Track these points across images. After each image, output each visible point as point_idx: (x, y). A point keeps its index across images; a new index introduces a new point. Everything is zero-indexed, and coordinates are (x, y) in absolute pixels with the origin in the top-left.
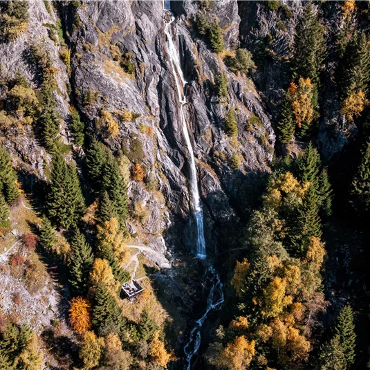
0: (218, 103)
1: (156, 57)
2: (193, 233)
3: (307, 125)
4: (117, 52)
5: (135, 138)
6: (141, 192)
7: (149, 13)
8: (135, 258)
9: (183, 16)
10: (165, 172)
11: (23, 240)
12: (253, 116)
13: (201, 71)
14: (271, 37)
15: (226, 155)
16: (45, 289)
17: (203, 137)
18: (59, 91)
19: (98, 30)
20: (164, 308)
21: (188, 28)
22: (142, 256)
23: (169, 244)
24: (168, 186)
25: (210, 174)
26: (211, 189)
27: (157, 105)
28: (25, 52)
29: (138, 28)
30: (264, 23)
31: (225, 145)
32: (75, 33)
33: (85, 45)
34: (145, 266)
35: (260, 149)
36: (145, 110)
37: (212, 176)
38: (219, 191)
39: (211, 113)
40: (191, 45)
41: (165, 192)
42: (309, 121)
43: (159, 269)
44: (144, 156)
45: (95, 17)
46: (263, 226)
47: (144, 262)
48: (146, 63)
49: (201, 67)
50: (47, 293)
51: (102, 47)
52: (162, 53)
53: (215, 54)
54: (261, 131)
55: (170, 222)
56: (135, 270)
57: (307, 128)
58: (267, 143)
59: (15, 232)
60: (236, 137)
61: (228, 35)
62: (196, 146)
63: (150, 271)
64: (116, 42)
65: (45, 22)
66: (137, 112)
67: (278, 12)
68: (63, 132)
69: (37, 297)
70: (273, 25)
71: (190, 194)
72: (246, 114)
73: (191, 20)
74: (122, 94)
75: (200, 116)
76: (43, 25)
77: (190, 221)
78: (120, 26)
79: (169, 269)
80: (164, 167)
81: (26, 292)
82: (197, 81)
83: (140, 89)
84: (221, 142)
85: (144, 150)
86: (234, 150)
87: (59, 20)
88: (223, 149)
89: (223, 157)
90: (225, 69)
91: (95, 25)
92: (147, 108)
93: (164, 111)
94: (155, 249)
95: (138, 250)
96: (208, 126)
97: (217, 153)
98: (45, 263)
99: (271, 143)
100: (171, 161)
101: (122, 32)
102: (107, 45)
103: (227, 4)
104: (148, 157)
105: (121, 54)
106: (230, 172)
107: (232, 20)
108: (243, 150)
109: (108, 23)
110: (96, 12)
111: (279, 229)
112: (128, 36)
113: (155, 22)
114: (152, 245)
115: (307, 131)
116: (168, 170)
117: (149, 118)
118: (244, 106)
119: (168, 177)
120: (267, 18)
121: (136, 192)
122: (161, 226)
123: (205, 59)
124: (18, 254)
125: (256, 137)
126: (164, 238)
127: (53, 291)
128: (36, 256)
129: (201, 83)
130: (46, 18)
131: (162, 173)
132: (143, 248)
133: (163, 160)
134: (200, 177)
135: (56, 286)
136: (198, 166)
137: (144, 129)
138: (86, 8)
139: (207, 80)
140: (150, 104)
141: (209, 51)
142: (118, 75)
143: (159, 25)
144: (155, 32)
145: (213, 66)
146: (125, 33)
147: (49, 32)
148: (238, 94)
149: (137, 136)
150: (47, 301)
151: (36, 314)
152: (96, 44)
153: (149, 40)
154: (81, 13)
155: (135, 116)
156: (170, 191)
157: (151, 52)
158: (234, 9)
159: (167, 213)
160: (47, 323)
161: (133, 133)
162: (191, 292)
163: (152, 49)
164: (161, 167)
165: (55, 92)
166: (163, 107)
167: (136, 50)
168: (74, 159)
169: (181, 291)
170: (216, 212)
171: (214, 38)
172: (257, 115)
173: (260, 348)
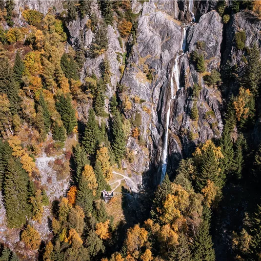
0: (191, 100)
1: (166, 72)
2: (159, 178)
3: (244, 120)
4: (147, 68)
5: (139, 113)
6: (135, 145)
7: (170, 50)
8: (119, 181)
9: (188, 52)
10: (152, 136)
11: (66, 154)
12: (211, 110)
13: (188, 81)
14: (237, 66)
15: (187, 131)
16: (65, 180)
17: (177, 118)
18: (111, 85)
19: (140, 56)
20: (124, 214)
21: (188, 58)
22: (123, 181)
23: (144, 181)
24: (152, 145)
25: (176, 141)
26: (174, 151)
27: (158, 98)
28: (101, 64)
29: (161, 57)
30: (234, 58)
31: (188, 125)
32: (130, 58)
33: (132, 64)
34: (123, 187)
35: (211, 131)
36: (149, 99)
37: (177, 143)
38: (178, 153)
39: (186, 106)
40: (187, 67)
41: (150, 149)
42: (245, 117)
43: (130, 192)
44: (141, 124)
45: (140, 50)
46: (183, 169)
47: (123, 185)
48: (159, 75)
49: (188, 80)
50: (65, 182)
51: (140, 65)
52: (169, 71)
53: (198, 73)
54: (213, 120)
55: (148, 168)
56: (117, 187)
57: (244, 122)
58: (216, 128)
59: (64, 149)
60: (197, 122)
61: (211, 64)
62: (171, 123)
63: (124, 191)
64: (147, 63)
65: (117, 51)
66: (144, 99)
67: (243, 51)
68: (107, 105)
69: (59, 183)
70: (239, 58)
71: (162, 152)
72: (206, 108)
73: (191, 55)
74: (139, 89)
75: (179, 107)
76: (116, 53)
77: (159, 169)
78: (152, 55)
79: (136, 193)
80: (151, 133)
81: (55, 179)
82: (184, 87)
83: (151, 88)
84: (186, 123)
85: (142, 121)
86: (193, 129)
87: (126, 52)
88: (187, 127)
89: (186, 132)
90: (202, 82)
91: (139, 54)
92: (151, 99)
93: (160, 101)
94: (133, 180)
95: (123, 177)
96: (182, 112)
97: (183, 129)
98: (71, 168)
99: (218, 128)
100: (156, 130)
101: (152, 58)
102: (142, 65)
103: (213, 46)
104: (143, 125)
105: (149, 70)
106: (188, 142)
107: (215, 55)
108: (199, 130)
109: (146, 53)
110: (142, 47)
111: (191, 172)
112: (154, 61)
113: (171, 55)
114: (133, 178)
115: (244, 125)
116: (153, 135)
117: (151, 104)
118: (207, 104)
119: (153, 140)
120: (236, 55)
121: (132, 144)
122: (143, 169)
123: (192, 75)
124: (61, 160)
125: (209, 124)
126: (143, 177)
127: (68, 183)
128: (69, 163)
129: (186, 89)
130: (118, 49)
131: (150, 137)
132: (126, 177)
133: (152, 129)
134: (169, 142)
135: (71, 181)
136: (170, 135)
137: (145, 109)
138: (138, 45)
139: (190, 87)
140: (154, 96)
141: (195, 71)
142: (142, 80)
143: (173, 56)
144: (169, 59)
145: (195, 79)
146: (153, 59)
147: (118, 56)
148: (205, 97)
149: (140, 111)
150: (63, 186)
151: (55, 191)
152: (137, 63)
153: (165, 63)
154: (134, 47)
155: (142, 101)
156: (152, 149)
157: (163, 69)
158: (218, 49)
159: (148, 162)
160: (58, 197)
161: (138, 110)
162: (143, 210)
163: (165, 68)
164: (150, 133)
165: (108, 84)
166: (160, 99)
167: (156, 68)
168: (108, 121)
169: (137, 207)
170: (174, 166)
171: (199, 64)
172: (213, 110)
173: (150, 239)
